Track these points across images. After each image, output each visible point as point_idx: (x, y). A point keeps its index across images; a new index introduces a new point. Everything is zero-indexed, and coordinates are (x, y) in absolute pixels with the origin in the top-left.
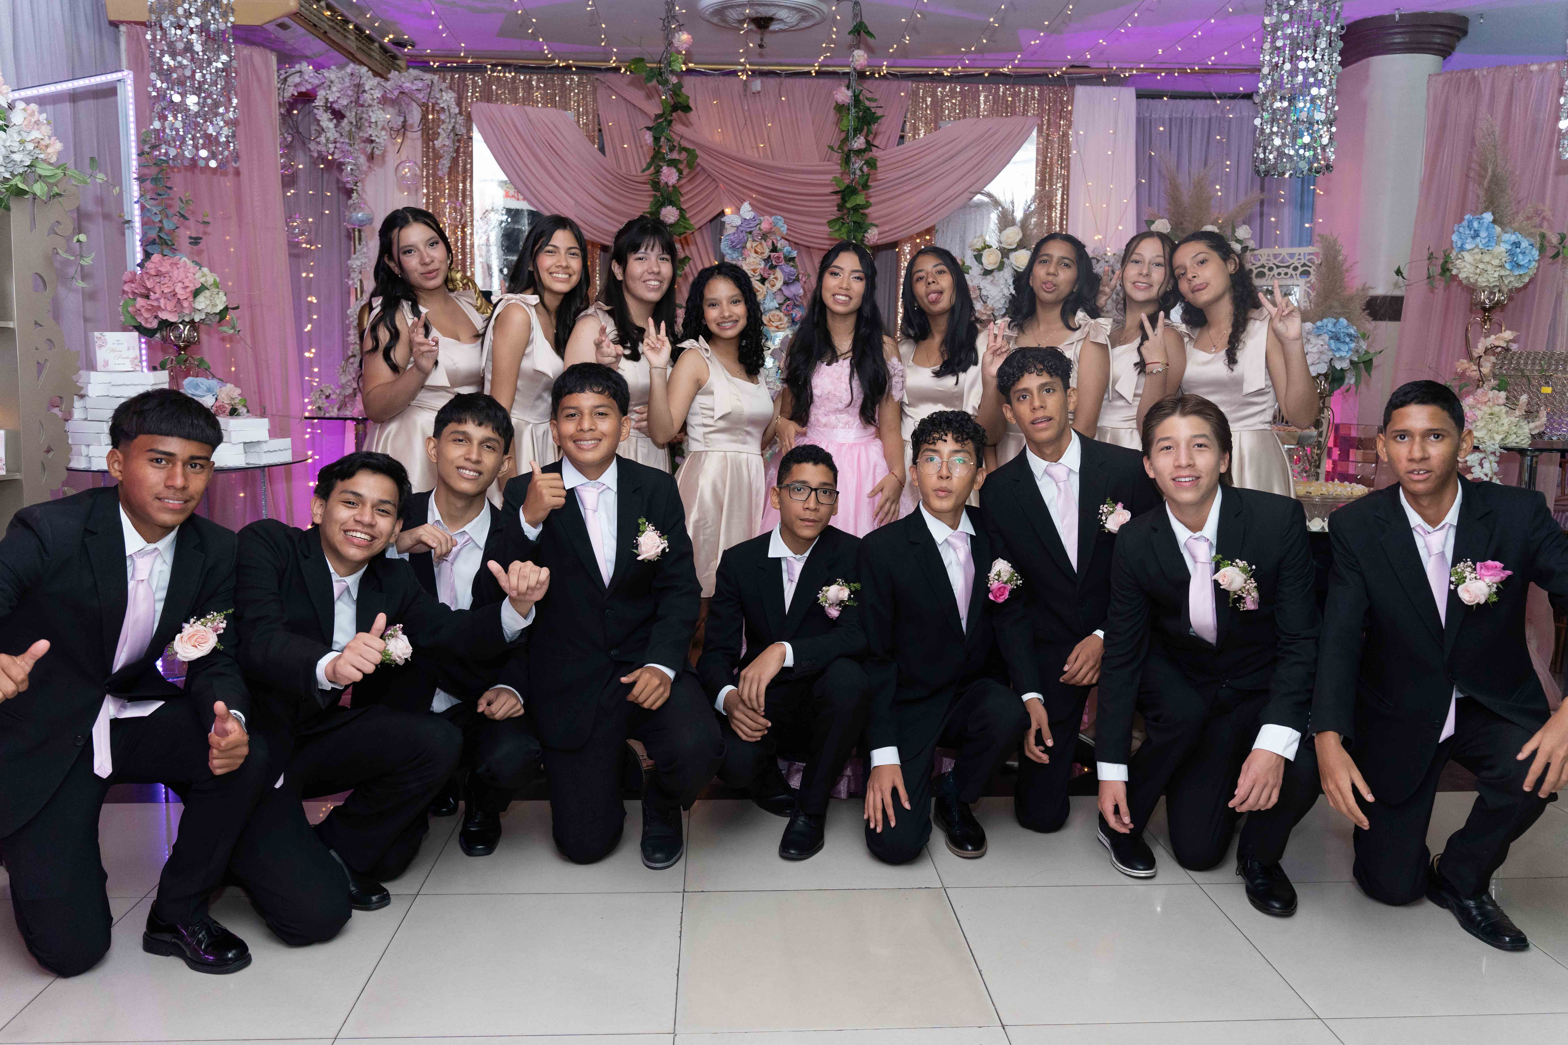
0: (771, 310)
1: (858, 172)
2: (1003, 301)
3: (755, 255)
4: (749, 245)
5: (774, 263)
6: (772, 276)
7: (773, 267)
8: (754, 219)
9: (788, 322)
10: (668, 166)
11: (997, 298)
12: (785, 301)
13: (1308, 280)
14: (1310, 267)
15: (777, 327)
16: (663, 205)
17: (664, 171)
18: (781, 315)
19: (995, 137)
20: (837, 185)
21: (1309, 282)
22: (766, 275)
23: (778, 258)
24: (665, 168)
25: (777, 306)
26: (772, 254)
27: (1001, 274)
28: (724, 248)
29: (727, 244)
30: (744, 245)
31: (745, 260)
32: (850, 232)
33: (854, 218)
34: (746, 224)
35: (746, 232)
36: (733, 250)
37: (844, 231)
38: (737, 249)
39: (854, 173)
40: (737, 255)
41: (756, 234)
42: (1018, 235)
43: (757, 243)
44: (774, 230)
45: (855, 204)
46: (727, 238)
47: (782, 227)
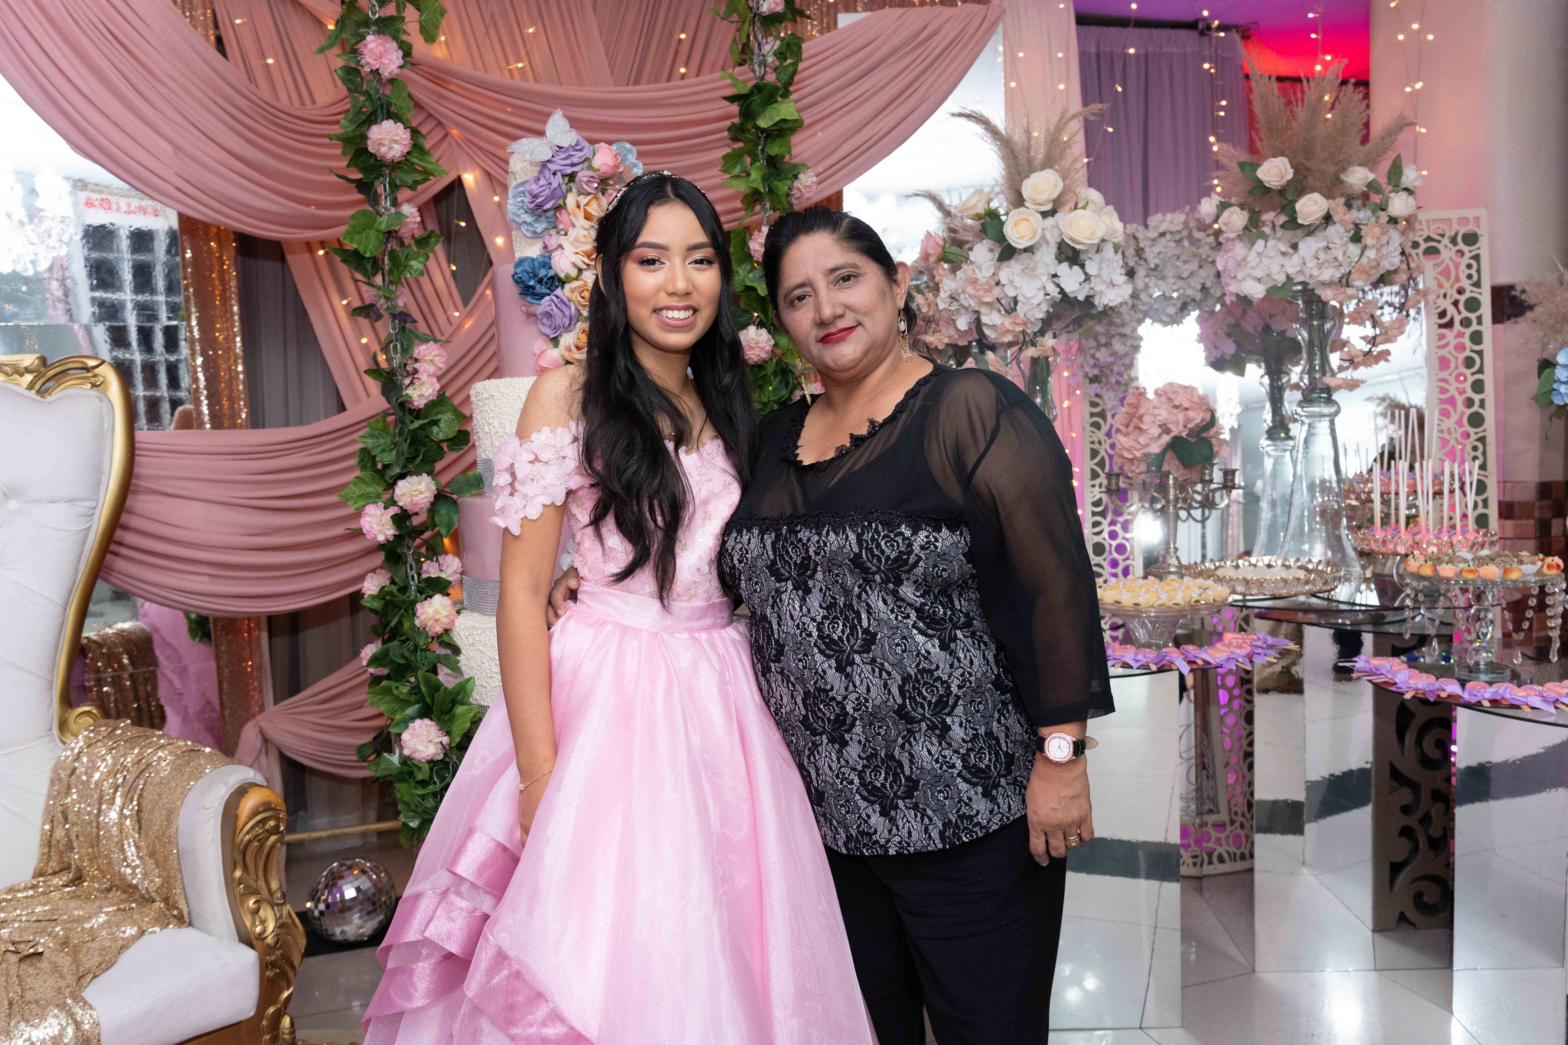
1: (770, 60)
2: (1045, 307)
3: (586, 223)
4: (571, 200)
8: (577, 148)
10: (379, 32)
11: (1036, 301)
13: (1437, 262)
14: (1439, 242)
16: (371, 119)
17: (371, 46)
19: (939, 37)
20: (732, 85)
21: (1438, 265)
24: (370, 38)
27: (1038, 256)
28: (515, 210)
29: (523, 202)
30: (561, 202)
31: (566, 234)
32: (765, 179)
33: (774, 149)
34: (563, 156)
35: (563, 176)
36: (535, 215)
37: (755, 175)
38: (546, 211)
39: (764, 63)
40: (545, 225)
41: (585, 179)
42: (1056, 186)
43: (590, 197)
44: (621, 170)
45: (777, 119)
46: (520, 189)
47: (635, 166)
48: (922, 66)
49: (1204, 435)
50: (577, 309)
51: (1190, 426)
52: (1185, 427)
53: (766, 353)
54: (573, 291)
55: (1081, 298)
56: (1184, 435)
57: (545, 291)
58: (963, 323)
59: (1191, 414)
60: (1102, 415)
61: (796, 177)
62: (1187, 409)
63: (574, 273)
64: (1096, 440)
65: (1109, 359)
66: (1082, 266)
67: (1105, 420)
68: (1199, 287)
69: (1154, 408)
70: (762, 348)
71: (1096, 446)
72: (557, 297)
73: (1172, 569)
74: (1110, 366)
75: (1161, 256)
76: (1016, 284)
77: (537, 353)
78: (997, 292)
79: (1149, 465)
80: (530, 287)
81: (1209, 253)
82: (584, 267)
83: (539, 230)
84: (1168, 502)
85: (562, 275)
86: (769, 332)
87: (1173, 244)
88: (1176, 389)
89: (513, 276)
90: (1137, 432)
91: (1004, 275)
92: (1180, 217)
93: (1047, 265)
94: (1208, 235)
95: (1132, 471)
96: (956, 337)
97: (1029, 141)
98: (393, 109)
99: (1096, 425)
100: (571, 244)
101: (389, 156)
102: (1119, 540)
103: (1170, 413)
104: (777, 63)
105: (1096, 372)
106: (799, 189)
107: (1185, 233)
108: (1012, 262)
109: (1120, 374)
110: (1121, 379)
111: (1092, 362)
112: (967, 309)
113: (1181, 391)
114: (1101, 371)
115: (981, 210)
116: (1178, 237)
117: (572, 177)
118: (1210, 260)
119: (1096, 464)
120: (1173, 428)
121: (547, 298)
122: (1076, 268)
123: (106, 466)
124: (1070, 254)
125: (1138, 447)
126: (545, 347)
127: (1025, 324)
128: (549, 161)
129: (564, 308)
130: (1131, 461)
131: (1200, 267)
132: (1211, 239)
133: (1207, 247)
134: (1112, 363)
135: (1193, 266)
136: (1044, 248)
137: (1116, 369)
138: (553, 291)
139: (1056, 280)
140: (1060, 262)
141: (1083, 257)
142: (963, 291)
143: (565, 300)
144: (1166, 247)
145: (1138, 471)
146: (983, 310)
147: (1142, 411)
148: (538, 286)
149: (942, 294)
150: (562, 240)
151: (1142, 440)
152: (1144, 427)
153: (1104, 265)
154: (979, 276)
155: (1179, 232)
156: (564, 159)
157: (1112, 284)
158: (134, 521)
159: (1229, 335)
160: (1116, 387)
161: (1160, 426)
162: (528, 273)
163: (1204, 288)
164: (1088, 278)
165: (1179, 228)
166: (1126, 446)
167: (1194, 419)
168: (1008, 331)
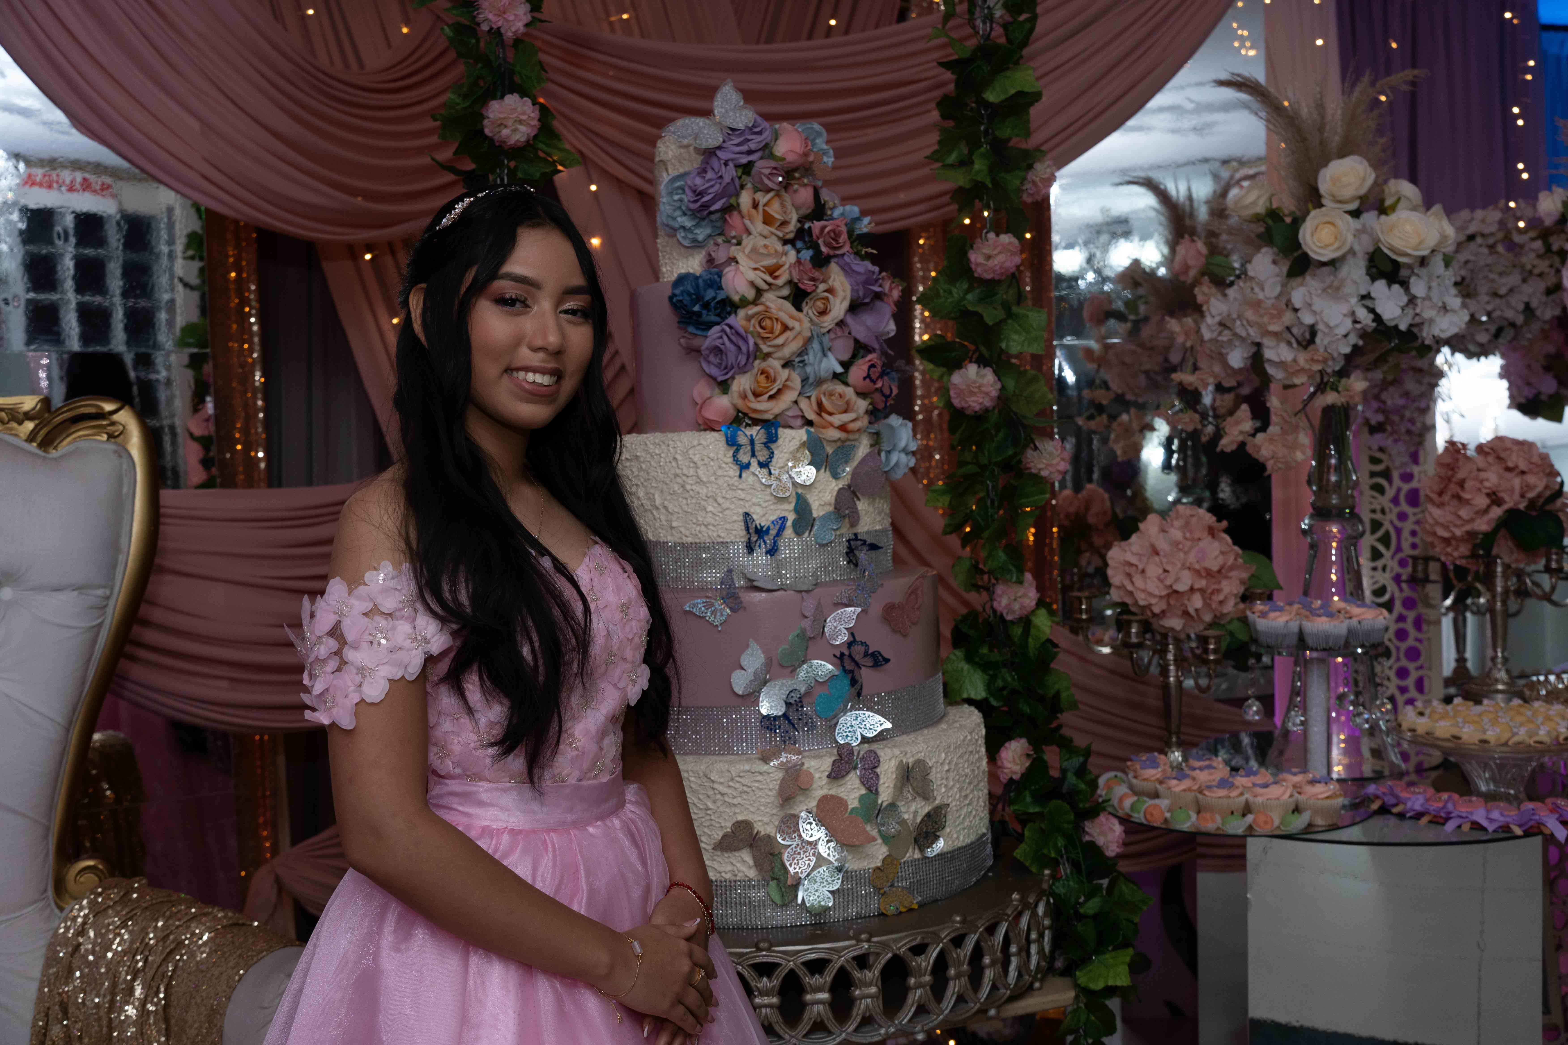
0: (820, 382)
1: (998, 13)
2: (1352, 339)
3: (766, 229)
4: (745, 199)
5: (824, 249)
6: (822, 287)
7: (820, 261)
8: (752, 130)
9: (867, 412)
11: (1342, 331)
12: (854, 357)
15: (842, 428)
16: (489, 94)
18: (849, 392)
22: (807, 285)
23: (836, 235)
25: (839, 369)
26: (816, 226)
27: (1344, 271)
28: (669, 212)
29: (681, 200)
30: (733, 201)
31: (739, 243)
32: (991, 170)
33: (1005, 131)
34: (737, 141)
35: (736, 166)
36: (696, 217)
37: (979, 165)
38: (711, 213)
39: (989, 18)
40: (708, 231)
41: (767, 171)
42: (1364, 179)
43: (771, 194)
44: (811, 158)
45: (1013, 91)
46: (678, 184)
47: (825, 153)
48: (1158, 18)
49: (1549, 507)
50: (756, 344)
51: (1531, 495)
52: (1522, 496)
53: (992, 400)
54: (749, 318)
55: (1403, 327)
56: (1522, 506)
57: (713, 318)
58: (1237, 358)
59: (1531, 479)
60: (1386, 474)
61: (1030, 167)
62: (1523, 473)
63: (750, 294)
64: (1378, 507)
65: (1401, 402)
66: (1405, 284)
67: (1390, 480)
68: (1521, 307)
69: (1479, 470)
70: (987, 394)
71: (1378, 516)
72: (731, 327)
73: (1500, 687)
74: (1399, 410)
75: (1470, 266)
76: (1314, 308)
77: (699, 401)
78: (1288, 318)
79: (1475, 547)
80: (694, 313)
81: (1536, 262)
82: (765, 286)
83: (700, 238)
84: (1494, 596)
85: (736, 298)
86: (996, 373)
87: (1485, 250)
88: (1509, 445)
89: (671, 299)
90: (1455, 502)
91: (1298, 296)
92: (1494, 216)
93: (1355, 282)
94: (1533, 239)
95: (1447, 554)
96: (1223, 375)
97: (1322, 116)
98: (517, 79)
99: (1378, 489)
100: (748, 256)
101: (512, 141)
102: (1410, 642)
103: (1501, 477)
104: (1008, 18)
105: (1381, 418)
106: (1034, 182)
107: (1500, 235)
108: (1308, 278)
109: (1412, 421)
110: (1413, 428)
111: (1375, 405)
112: (1243, 339)
113: (1515, 448)
114: (1387, 418)
115: (1260, 209)
116: (1491, 241)
117: (747, 169)
118: (1537, 271)
119: (1379, 540)
120: (1507, 498)
121: (717, 328)
122: (1396, 287)
123: (123, 541)
124: (1389, 268)
125: (1459, 522)
126: (708, 393)
127: (1325, 361)
128: (719, 148)
129: (741, 343)
130: (1447, 541)
131: (1524, 281)
132: (1538, 244)
133: (1532, 255)
134: (1404, 407)
135: (1514, 279)
136: (1350, 260)
137: (1408, 414)
138: (724, 318)
139: (1368, 302)
140: (1373, 279)
141: (1404, 273)
142: (1239, 317)
143: (742, 331)
144: (1477, 254)
145: (1456, 554)
146: (1267, 342)
147: (1461, 475)
148: (705, 312)
149: (1209, 320)
150: (734, 251)
151: (1464, 513)
152: (1466, 496)
153: (1434, 284)
154: (1261, 296)
155: (1492, 234)
156: (737, 145)
157: (1445, 309)
158: (157, 615)
159: (1547, 369)
160: (1407, 438)
161: (1488, 495)
162: (689, 294)
163: (1528, 309)
164: (1412, 300)
165: (1493, 228)
166: (1441, 520)
167: (1535, 486)
168: (1303, 370)
